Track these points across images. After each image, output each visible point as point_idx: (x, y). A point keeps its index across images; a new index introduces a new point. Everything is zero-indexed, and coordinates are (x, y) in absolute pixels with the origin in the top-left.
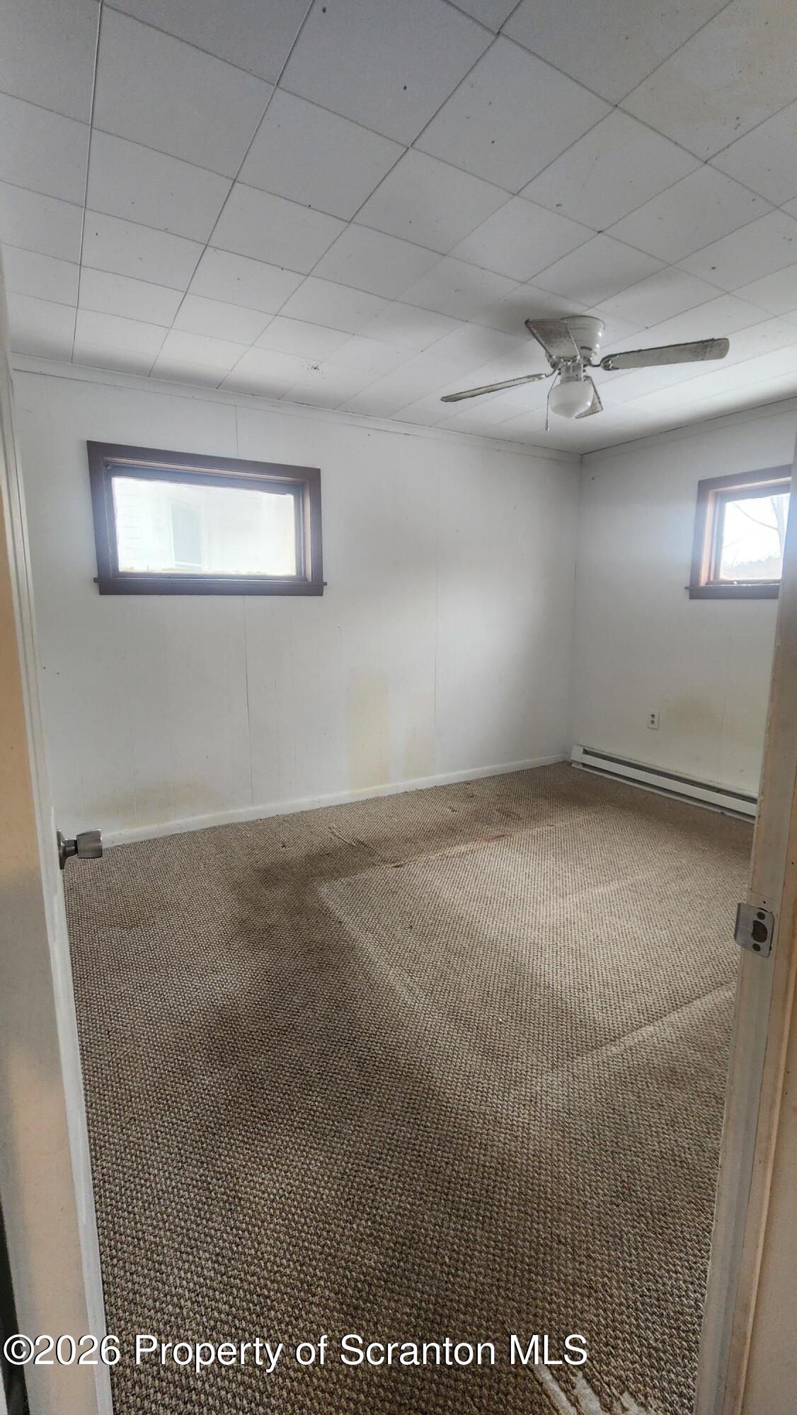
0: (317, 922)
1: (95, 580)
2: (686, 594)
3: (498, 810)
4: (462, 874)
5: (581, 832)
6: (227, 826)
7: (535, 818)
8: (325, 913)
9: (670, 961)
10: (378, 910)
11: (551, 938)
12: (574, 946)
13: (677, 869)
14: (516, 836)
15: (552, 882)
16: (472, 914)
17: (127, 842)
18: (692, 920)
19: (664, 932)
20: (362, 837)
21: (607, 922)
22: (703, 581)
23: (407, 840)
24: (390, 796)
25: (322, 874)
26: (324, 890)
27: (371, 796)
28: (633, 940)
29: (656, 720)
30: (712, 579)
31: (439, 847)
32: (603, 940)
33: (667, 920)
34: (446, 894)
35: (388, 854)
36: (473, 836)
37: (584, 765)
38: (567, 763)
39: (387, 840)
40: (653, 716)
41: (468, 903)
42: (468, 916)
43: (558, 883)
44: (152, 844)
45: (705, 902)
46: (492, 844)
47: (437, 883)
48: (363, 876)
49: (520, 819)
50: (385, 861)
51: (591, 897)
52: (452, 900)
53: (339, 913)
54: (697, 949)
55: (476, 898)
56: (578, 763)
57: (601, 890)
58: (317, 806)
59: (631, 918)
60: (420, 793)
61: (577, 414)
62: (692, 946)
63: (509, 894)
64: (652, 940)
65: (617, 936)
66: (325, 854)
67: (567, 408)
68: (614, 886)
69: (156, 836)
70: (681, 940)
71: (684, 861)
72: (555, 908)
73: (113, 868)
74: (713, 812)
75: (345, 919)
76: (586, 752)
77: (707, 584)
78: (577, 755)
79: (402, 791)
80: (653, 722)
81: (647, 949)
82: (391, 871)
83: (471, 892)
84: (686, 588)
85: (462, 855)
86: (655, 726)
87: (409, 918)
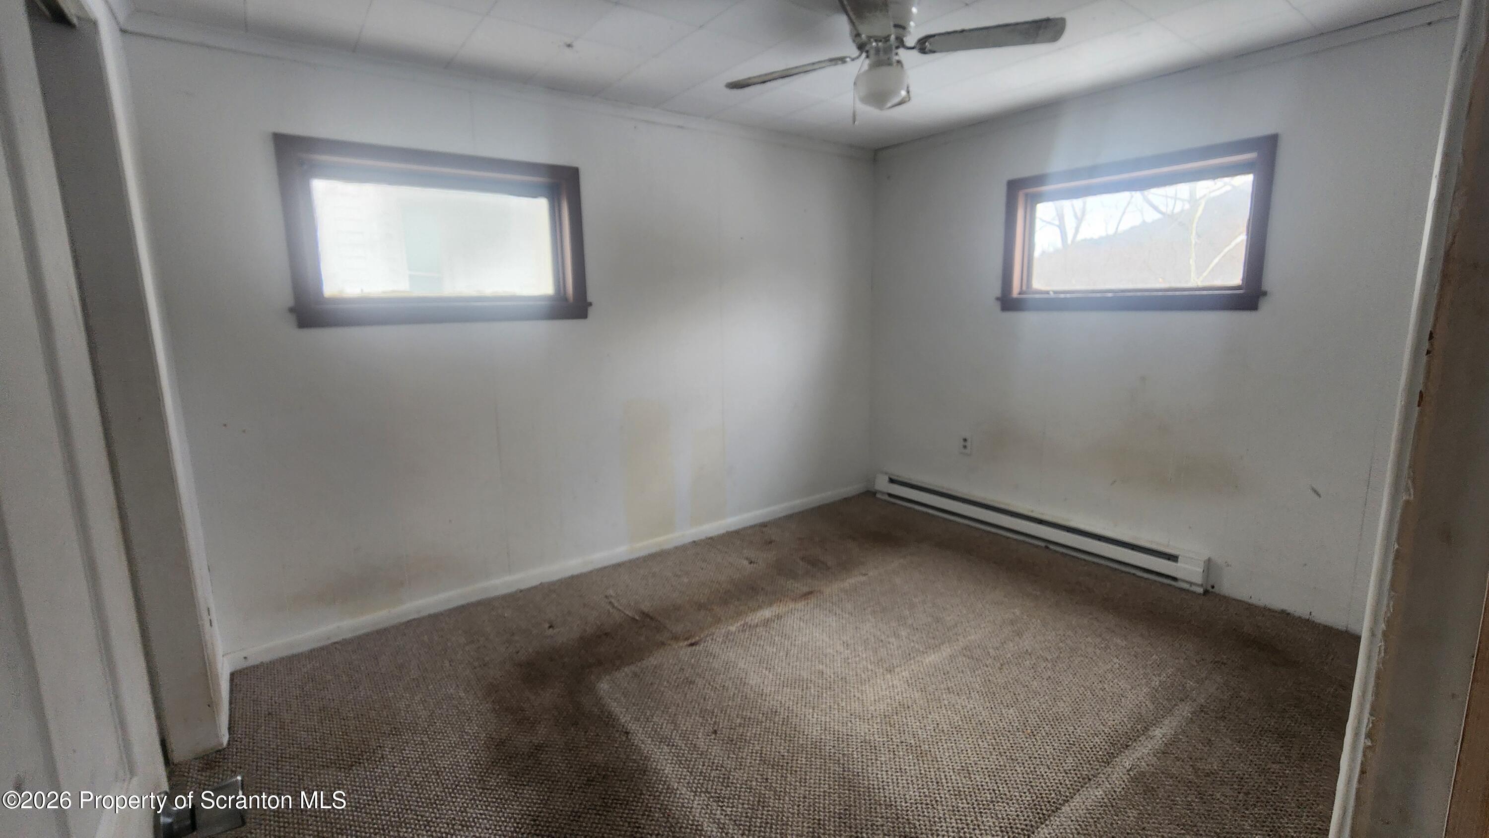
0: (598, 735)
1: (292, 310)
2: (997, 306)
3: (803, 559)
4: (771, 650)
5: (898, 580)
6: (479, 603)
7: (846, 566)
8: (607, 721)
9: (1025, 751)
10: (672, 710)
11: (884, 731)
12: (912, 741)
13: (1012, 623)
14: (827, 591)
15: (875, 651)
16: (787, 706)
17: (349, 635)
18: (1039, 690)
19: (1011, 710)
20: (646, 606)
21: (946, 702)
22: (1015, 292)
23: (700, 606)
24: (676, 548)
25: (600, 663)
26: (604, 686)
27: (653, 550)
28: (979, 725)
29: (968, 444)
30: (1024, 288)
31: (739, 614)
32: (945, 729)
33: (1012, 694)
34: (754, 680)
35: (678, 628)
36: (776, 596)
37: (890, 495)
38: (870, 494)
39: (677, 608)
40: (965, 440)
41: (780, 689)
42: (783, 709)
43: (883, 652)
44: (381, 634)
45: (1049, 665)
46: (800, 605)
47: (741, 664)
48: (652, 661)
49: (828, 568)
50: (676, 638)
51: (922, 670)
52: (761, 688)
53: (624, 718)
54: (1052, 731)
55: (789, 682)
56: (883, 493)
57: (931, 658)
58: (589, 568)
59: (972, 694)
60: (711, 543)
61: (889, 105)
62: (1046, 728)
63: (828, 672)
64: (999, 723)
65: (960, 723)
66: (602, 635)
67: (878, 97)
68: (946, 651)
69: (386, 625)
70: (1033, 720)
71: (1017, 612)
72: (884, 688)
73: (329, 677)
74: (1037, 546)
75: (633, 727)
76: (892, 481)
77: (1020, 294)
78: (882, 485)
79: (691, 540)
80: (965, 447)
81: (997, 737)
82: (684, 652)
83: (783, 673)
84: (998, 299)
85: (766, 623)
86: (967, 451)
87: (711, 718)
